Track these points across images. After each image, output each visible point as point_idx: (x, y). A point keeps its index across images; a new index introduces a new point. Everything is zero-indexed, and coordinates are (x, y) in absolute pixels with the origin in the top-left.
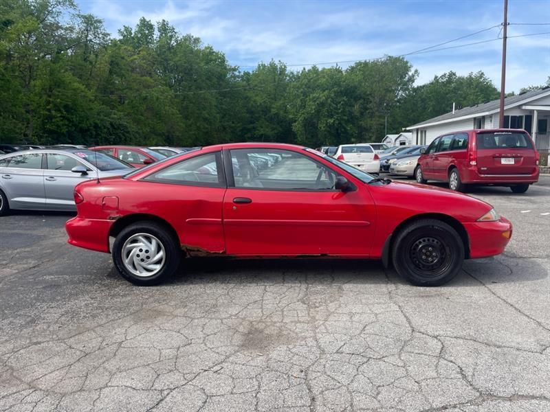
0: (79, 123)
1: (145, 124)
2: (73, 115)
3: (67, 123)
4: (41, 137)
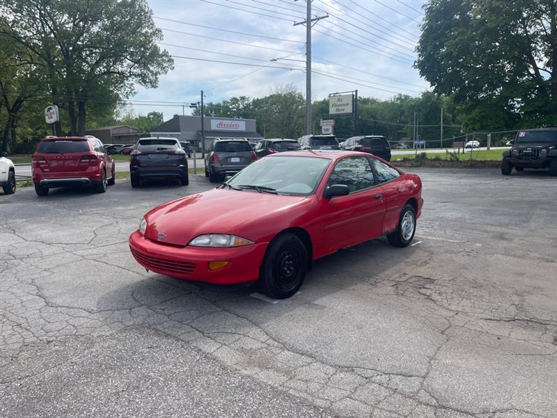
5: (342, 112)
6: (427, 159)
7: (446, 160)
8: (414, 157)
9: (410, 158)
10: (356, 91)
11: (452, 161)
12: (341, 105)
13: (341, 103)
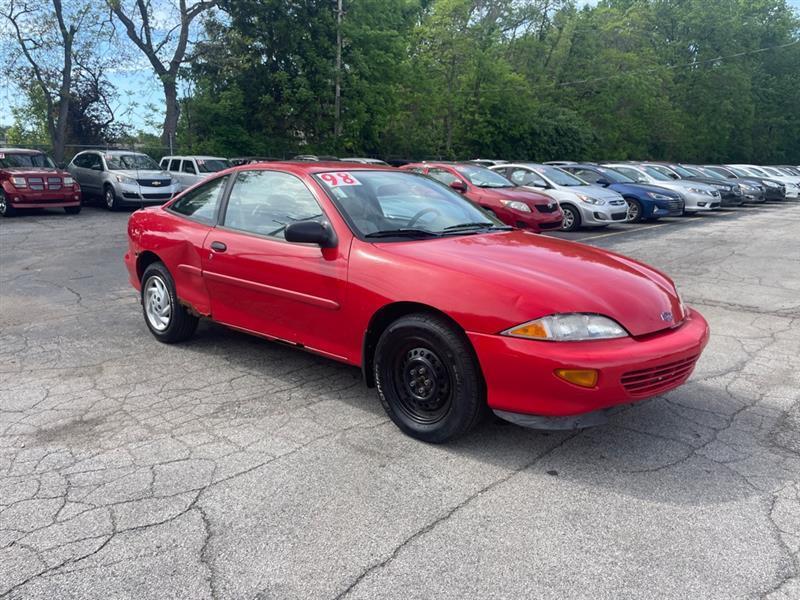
0: (509, 129)
1: (613, 127)
2: (500, 118)
3: (492, 129)
4: (461, 149)
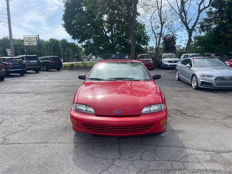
5: (32, 45)
6: (74, 66)
7: (82, 67)
8: (69, 66)
9: (67, 66)
10: (38, 35)
11: (84, 67)
12: (31, 41)
13: (31, 40)
